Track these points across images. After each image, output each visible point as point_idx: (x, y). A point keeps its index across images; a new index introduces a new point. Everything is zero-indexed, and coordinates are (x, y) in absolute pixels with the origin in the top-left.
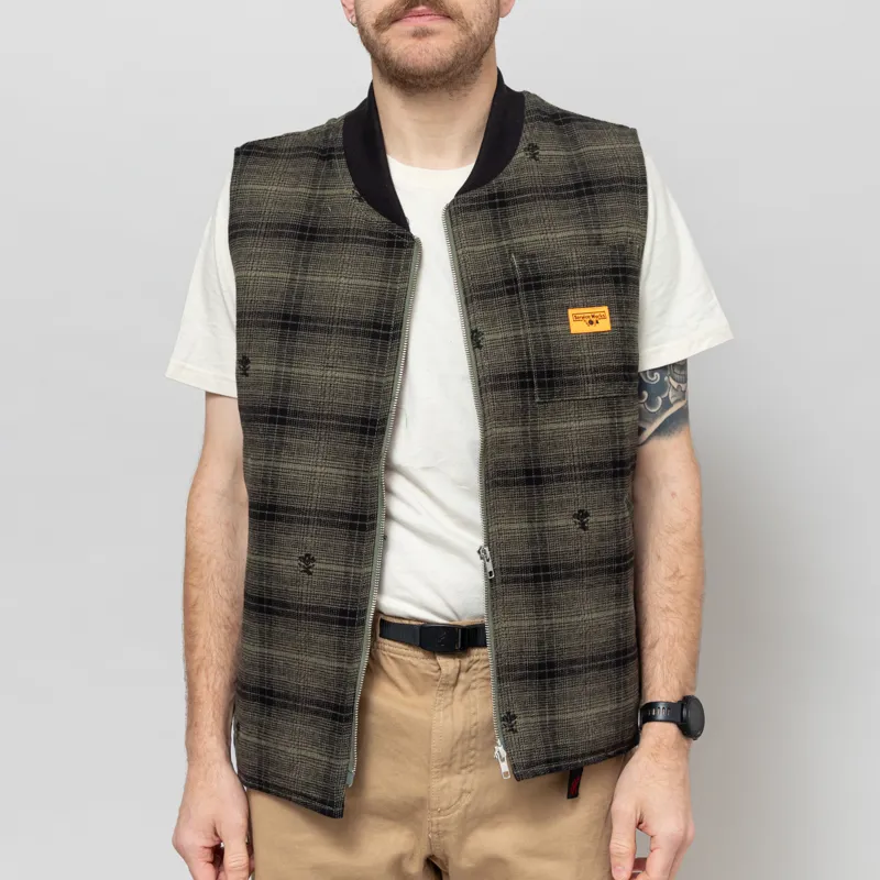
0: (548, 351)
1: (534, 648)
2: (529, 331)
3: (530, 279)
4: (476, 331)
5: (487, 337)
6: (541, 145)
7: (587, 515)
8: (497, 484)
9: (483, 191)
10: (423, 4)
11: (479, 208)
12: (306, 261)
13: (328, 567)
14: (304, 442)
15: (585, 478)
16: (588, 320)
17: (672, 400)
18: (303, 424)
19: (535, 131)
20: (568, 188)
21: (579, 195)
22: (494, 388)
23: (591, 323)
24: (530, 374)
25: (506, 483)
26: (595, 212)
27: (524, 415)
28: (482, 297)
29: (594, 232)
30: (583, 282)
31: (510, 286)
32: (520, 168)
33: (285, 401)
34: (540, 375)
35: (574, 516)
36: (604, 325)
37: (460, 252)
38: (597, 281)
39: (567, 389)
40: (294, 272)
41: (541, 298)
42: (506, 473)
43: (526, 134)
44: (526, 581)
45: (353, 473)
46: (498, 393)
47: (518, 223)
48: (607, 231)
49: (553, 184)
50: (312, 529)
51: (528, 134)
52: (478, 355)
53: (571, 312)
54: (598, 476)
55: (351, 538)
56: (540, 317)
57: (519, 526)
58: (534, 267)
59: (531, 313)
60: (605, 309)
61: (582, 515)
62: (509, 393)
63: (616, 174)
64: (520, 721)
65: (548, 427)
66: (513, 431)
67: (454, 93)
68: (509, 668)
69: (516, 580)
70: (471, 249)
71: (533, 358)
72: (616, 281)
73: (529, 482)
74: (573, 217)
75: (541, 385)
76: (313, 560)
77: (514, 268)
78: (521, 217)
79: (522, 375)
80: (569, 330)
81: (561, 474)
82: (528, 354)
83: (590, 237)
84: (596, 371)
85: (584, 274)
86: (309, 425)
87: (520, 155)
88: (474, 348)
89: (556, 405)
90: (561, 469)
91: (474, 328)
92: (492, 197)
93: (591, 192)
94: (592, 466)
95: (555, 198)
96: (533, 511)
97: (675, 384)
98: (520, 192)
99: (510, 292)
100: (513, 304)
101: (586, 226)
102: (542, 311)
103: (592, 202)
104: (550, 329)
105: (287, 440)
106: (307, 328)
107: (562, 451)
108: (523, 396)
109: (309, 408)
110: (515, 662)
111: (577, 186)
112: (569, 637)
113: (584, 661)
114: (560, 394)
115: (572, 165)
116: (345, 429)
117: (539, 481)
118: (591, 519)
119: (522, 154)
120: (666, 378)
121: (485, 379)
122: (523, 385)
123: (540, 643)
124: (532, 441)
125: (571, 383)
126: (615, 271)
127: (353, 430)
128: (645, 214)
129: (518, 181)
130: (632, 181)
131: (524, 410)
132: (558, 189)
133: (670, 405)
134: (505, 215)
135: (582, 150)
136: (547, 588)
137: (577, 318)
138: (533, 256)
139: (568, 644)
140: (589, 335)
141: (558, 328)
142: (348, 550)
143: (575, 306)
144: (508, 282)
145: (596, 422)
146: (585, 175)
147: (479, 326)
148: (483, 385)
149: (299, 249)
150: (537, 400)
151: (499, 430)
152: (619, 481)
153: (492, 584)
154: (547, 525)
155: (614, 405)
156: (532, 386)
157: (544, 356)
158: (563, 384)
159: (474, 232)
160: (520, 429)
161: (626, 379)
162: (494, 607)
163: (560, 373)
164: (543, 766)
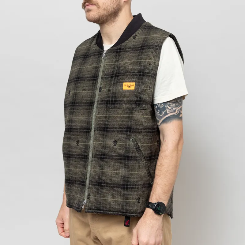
0: (115, 94)
1: (98, 177)
2: (112, 88)
3: (117, 74)
5: (103, 89)
7: (117, 142)
8: (97, 130)
11: (113, 52)
15: (118, 131)
17: (168, 113)
18: (78, 106)
19: (140, 31)
20: (139, 47)
21: (140, 50)
22: (100, 104)
23: (129, 87)
24: (109, 101)
25: (99, 131)
26: (141, 55)
27: (107, 112)
29: (139, 61)
34: (112, 101)
35: (113, 142)
36: (133, 88)
39: (118, 105)
41: (117, 79)
42: (99, 128)
44: (99, 158)
49: (136, 46)
51: (137, 32)
52: (99, 94)
53: (124, 83)
54: (122, 131)
56: (116, 84)
57: (101, 143)
58: (119, 70)
59: (114, 83)
60: (134, 83)
61: (115, 142)
62: (103, 105)
64: (91, 197)
65: (112, 116)
66: (102, 116)
68: (92, 182)
69: (97, 158)
71: (111, 96)
72: (140, 75)
73: (104, 131)
74: (136, 56)
75: (112, 104)
77: (115, 70)
78: (123, 56)
79: (107, 101)
80: (123, 89)
82: (110, 94)
83: (137, 62)
84: (127, 101)
85: (131, 73)
87: (132, 38)
89: (116, 110)
90: (113, 128)
91: (101, 86)
92: (117, 49)
93: (143, 49)
94: (121, 128)
95: (134, 50)
96: (104, 139)
97: (170, 108)
98: (126, 49)
99: (112, 77)
100: (111, 81)
101: (138, 59)
103: (142, 52)
104: (117, 88)
107: (115, 123)
108: (107, 106)
110: (94, 180)
111: (141, 47)
113: (111, 184)
114: (116, 107)
115: (144, 41)
117: (107, 131)
118: (118, 143)
120: (166, 106)
121: (99, 101)
122: (107, 104)
123: (99, 176)
124: (107, 119)
125: (120, 104)
126: (140, 72)
129: (126, 45)
130: (157, 46)
131: (107, 110)
133: (167, 114)
134: (119, 55)
135: (149, 36)
136: (103, 161)
137: (125, 85)
138: (120, 67)
139: (106, 178)
140: (128, 90)
141: (120, 88)
143: (126, 82)
144: (113, 74)
145: (125, 116)
146: (145, 44)
148: (98, 103)
149: (83, 61)
150: (110, 108)
151: (99, 116)
152: (128, 133)
153: (92, 157)
154: (106, 143)
155: (131, 111)
156: (109, 104)
157: (114, 96)
158: (118, 104)
159: (110, 59)
160: (105, 116)
161: (136, 104)
162: (92, 164)
163: (118, 101)
164: (95, 211)
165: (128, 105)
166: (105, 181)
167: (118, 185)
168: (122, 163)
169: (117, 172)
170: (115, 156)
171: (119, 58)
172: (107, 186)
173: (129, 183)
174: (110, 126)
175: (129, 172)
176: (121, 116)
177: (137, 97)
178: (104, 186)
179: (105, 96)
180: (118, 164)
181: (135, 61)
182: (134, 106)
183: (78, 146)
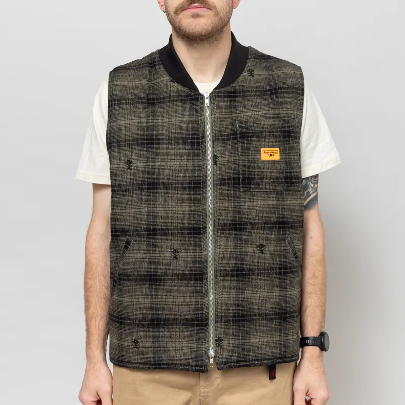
0: (249, 168)
1: (235, 308)
2: (241, 158)
3: (244, 133)
4: (216, 156)
5: (220, 160)
6: (255, 70)
7: (264, 246)
8: (220, 229)
9: (227, 89)
10: (197, 2)
11: (224, 97)
12: (153, 114)
13: (185, 254)
14: (166, 197)
15: (264, 229)
16: (270, 154)
17: (311, 193)
18: (163, 188)
19: (253, 63)
20: (266, 91)
21: (272, 94)
22: (221, 184)
23: (271, 155)
24: (239, 179)
25: (224, 230)
26: (278, 103)
27: (235, 197)
28: (221, 140)
29: (277, 112)
30: (269, 136)
31: (234, 136)
32: (244, 80)
33: (154, 179)
34: (244, 179)
35: (257, 246)
36: (277, 157)
37: (213, 116)
38: (276, 136)
39: (257, 186)
40: (148, 119)
41: (248, 142)
42: (224, 225)
43: (248, 64)
44: (233, 276)
45: (192, 208)
46: (222, 187)
47: (240, 107)
48: (283, 112)
49: (259, 88)
50: (175, 237)
51: (250, 64)
52: (215, 168)
53: (262, 150)
55: (195, 239)
56: (246, 151)
57: (230, 250)
58: (246, 128)
59: (242, 149)
60: (278, 149)
61: (262, 246)
62: (227, 187)
63: (290, 85)
64: (225, 342)
65: (246, 204)
66: (228, 205)
67: (211, 44)
68: (221, 317)
69: (227, 275)
70: (218, 116)
71: (241, 171)
72: (285, 136)
73: (236, 229)
74: (267, 104)
75: (244, 184)
76: (178, 252)
77: (237, 128)
78: (243, 104)
79: (235, 179)
80: (260, 158)
81: (252, 226)
82: (239, 168)
83: (275, 114)
84: (271, 179)
85: (270, 132)
86: (167, 188)
87: (245, 74)
88: (214, 164)
89: (251, 194)
90: (252, 224)
91: (215, 154)
92: (230, 92)
93: (277, 93)
94: (267, 223)
95: (260, 95)
96: (238, 243)
97: (312, 185)
98: (243, 92)
99: (234, 139)
100: (234, 145)
101: (274, 109)
102: (248, 148)
103: (277, 98)
104: (251, 157)
105: (158, 197)
106: (158, 143)
108: (234, 188)
109: (166, 181)
110: (226, 314)
111: (271, 90)
112: (253, 303)
113: (261, 315)
114: (254, 188)
115: (270, 80)
116: (185, 188)
117: (241, 229)
118: (266, 248)
119: (246, 74)
120: (308, 183)
121: (216, 180)
122: (234, 184)
123: (238, 305)
124: (238, 210)
125: (259, 183)
126: (284, 132)
127: (189, 188)
128: (302, 105)
129: (243, 86)
130: (297, 89)
131: (235, 195)
132: (261, 91)
133: (310, 195)
134: (235, 102)
135: (275, 73)
136: (243, 280)
137: (265, 153)
138: (246, 122)
139: (252, 307)
140: (270, 161)
141: (255, 157)
142: (195, 245)
143: (265, 147)
144: (234, 134)
145: (270, 202)
146: (275, 85)
147: (218, 154)
148: (215, 183)
149: (148, 108)
150: (242, 191)
151: (220, 205)
152: (282, 231)
153: (215, 276)
154: (243, 249)
155: (279, 195)
156: (239, 184)
157: (246, 170)
158: (255, 184)
159: (221, 108)
160: (233, 204)
161: (287, 183)
162: (216, 288)
163: (254, 179)
164: (235, 364)
165: (274, 185)
166: (251, 312)
167: (273, 315)
168: (276, 279)
169: (270, 294)
170: (265, 269)
171: (235, 107)
172: (253, 320)
173: (288, 310)
174: (246, 221)
175: (287, 293)
176: (264, 203)
177: (286, 172)
178: (248, 321)
179: (229, 170)
180: (269, 282)
181: (271, 112)
182: (283, 186)
183: (177, 258)
